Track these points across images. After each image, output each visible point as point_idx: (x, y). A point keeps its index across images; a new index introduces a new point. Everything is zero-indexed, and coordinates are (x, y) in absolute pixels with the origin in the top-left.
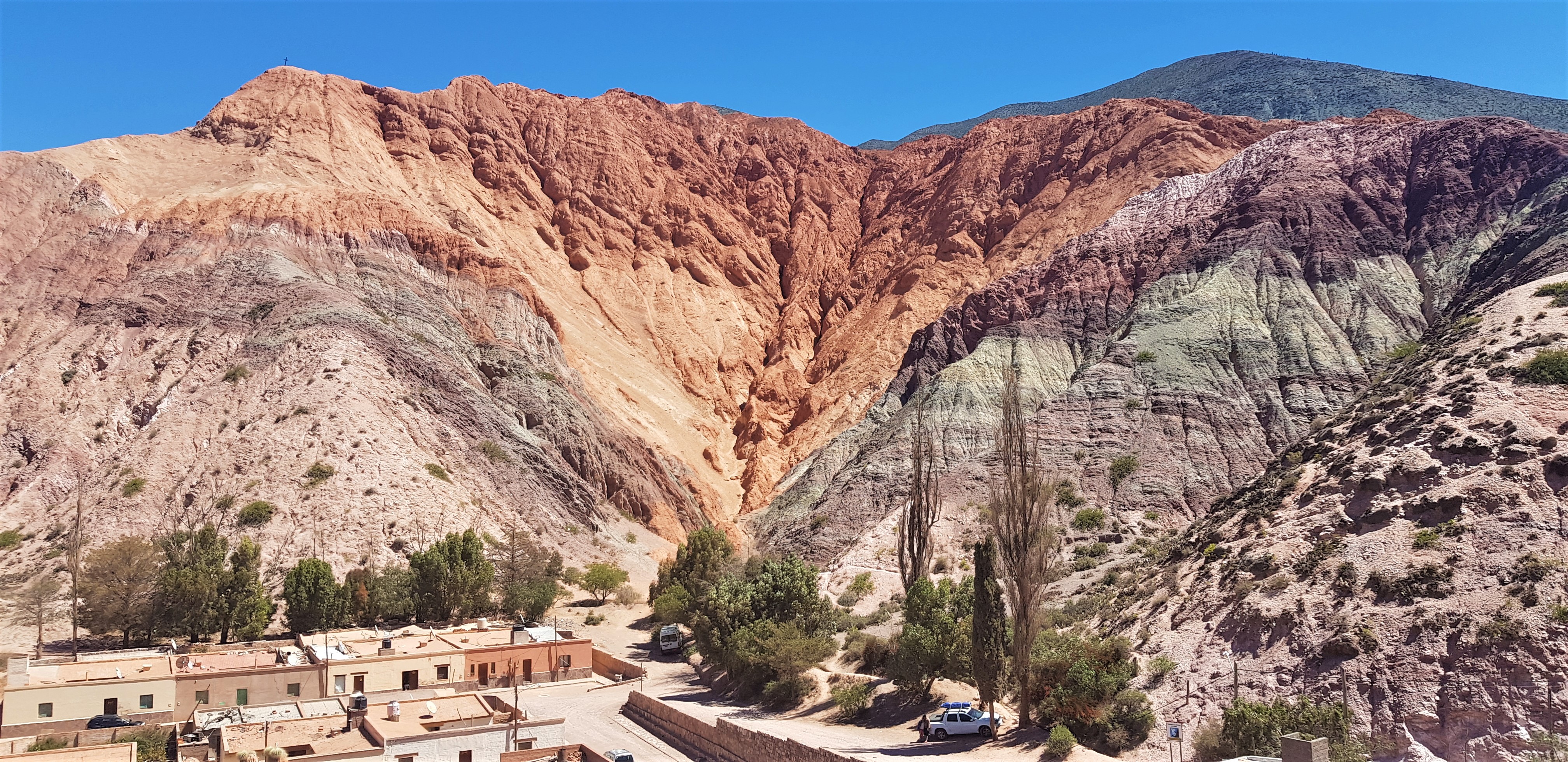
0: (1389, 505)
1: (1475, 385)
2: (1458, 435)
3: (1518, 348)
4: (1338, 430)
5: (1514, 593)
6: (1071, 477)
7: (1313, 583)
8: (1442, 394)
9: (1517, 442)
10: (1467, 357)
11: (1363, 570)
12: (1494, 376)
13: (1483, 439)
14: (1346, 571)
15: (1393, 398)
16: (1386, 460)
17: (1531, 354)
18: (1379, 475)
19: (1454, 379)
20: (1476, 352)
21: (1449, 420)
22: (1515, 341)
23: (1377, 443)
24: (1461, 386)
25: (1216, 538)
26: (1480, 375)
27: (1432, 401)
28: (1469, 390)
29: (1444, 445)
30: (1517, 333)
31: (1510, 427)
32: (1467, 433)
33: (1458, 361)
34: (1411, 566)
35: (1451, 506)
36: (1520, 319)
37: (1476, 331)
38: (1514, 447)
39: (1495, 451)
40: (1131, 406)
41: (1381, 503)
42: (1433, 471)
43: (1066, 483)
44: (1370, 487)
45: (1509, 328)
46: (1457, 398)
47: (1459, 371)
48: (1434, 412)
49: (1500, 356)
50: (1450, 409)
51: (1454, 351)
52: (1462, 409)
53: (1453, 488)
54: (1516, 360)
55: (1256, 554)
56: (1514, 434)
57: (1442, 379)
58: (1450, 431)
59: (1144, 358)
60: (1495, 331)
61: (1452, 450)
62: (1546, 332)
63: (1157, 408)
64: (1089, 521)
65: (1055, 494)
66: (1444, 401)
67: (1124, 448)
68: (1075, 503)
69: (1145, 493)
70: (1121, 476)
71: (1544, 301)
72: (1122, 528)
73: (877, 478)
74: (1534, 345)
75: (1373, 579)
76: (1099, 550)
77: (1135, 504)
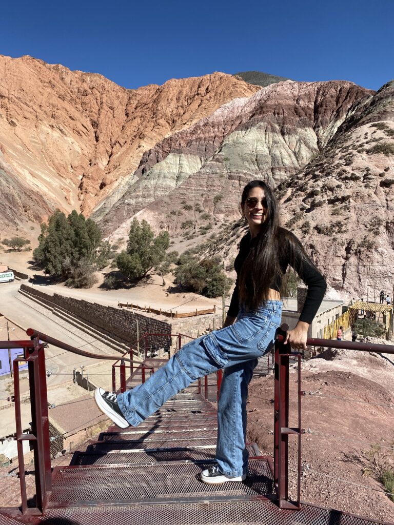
0: (322, 200)
1: (353, 155)
2: (348, 173)
3: (367, 143)
4: (300, 176)
5: (370, 230)
6: (200, 203)
7: (294, 231)
8: (340, 159)
9: (371, 174)
10: (349, 146)
11: (313, 224)
12: (360, 151)
13: (358, 174)
14: (306, 225)
16: (321, 184)
17: (373, 144)
18: (317, 189)
19: (344, 154)
20: (352, 145)
21: (344, 167)
22: (365, 141)
23: (315, 178)
24: (348, 156)
26: (355, 152)
27: (337, 162)
28: (352, 157)
29: (342, 176)
30: (366, 138)
31: (368, 170)
32: (352, 172)
33: (345, 148)
34: (331, 222)
35: (346, 199)
36: (366, 134)
37: (351, 139)
38: (370, 176)
39: (362, 178)
40: (222, 176)
41: (318, 199)
42: (338, 186)
43: (197, 205)
44: (314, 194)
45: (363, 137)
46: (347, 160)
47: (346, 151)
48: (338, 166)
49: (361, 146)
50: (344, 164)
51: (343, 145)
52: (349, 163)
53: (346, 192)
54: (367, 147)
56: (369, 172)
57: (340, 155)
58: (344, 171)
59: (226, 159)
60: (358, 138)
61: (346, 178)
62: (377, 137)
63: (230, 177)
64: (206, 217)
65: (194, 208)
66: (342, 161)
67: (218, 192)
68: (200, 211)
69: (225, 208)
70: (217, 202)
71: (374, 128)
72: (217, 220)
73: (129, 204)
74: (373, 141)
75: (316, 228)
76: (209, 228)
77: (221, 211)
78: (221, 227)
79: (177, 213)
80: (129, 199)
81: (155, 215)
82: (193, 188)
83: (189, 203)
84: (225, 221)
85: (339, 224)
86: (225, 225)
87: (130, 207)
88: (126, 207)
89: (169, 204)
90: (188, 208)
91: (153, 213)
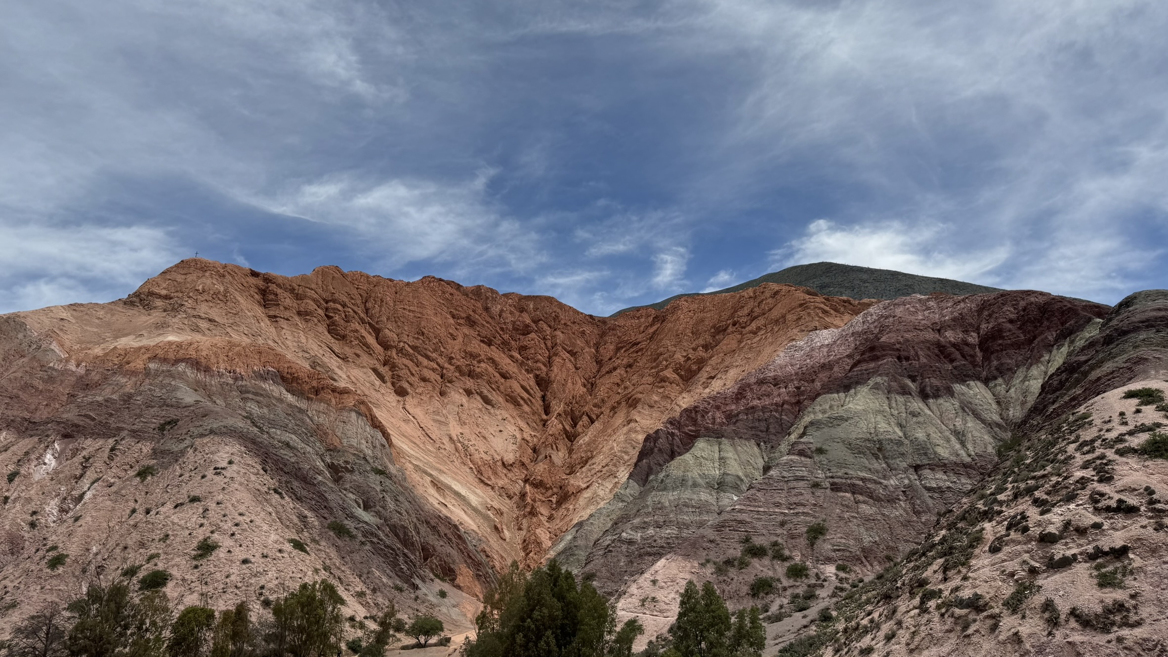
0: (1069, 553)
1: (1110, 461)
2: (1109, 498)
3: (1131, 433)
4: (1001, 497)
6: (780, 540)
7: (1024, 617)
8: (1085, 466)
9: (1159, 502)
10: (1093, 441)
11: (1063, 606)
12: (1121, 453)
13: (1132, 500)
14: (1048, 606)
15: (1042, 472)
16: (1055, 519)
17: (1144, 437)
18: (1052, 529)
19: (1089, 457)
20: (1099, 437)
21: (1098, 486)
22: (1124, 429)
23: (1044, 506)
24: (1098, 462)
25: (922, 583)
26: (1110, 454)
27: (1079, 474)
28: (1106, 464)
29: (1100, 505)
30: (1126, 424)
31: (1149, 491)
32: (1117, 497)
33: (1085, 443)
34: (1102, 601)
35: (1121, 553)
36: (1122, 413)
37: (1090, 423)
38: (1158, 506)
39: (1143, 508)
40: (816, 485)
41: (1059, 551)
42: (1097, 526)
43: (775, 544)
44: (1047, 539)
45: (1116, 419)
46: (1100, 470)
47: (1091, 451)
48: (1083, 482)
49: (1120, 439)
50: (1096, 478)
51: (1078, 437)
52: (1105, 478)
53: (1117, 539)
54: (1133, 442)
55: (966, 594)
56: (1155, 496)
57: (1079, 458)
58: (1102, 494)
59: (820, 451)
60: (1105, 422)
61: (1108, 509)
62: (1148, 422)
63: (835, 488)
64: (797, 572)
65: (770, 552)
66: (1089, 473)
67: (815, 517)
68: (785, 559)
69: (835, 551)
70: (816, 538)
71: (1135, 401)
72: (822, 577)
73: (631, 542)
74: (1143, 431)
75: (1073, 613)
76: (810, 596)
77: (828, 560)
78: (834, 595)
79: (736, 563)
80: (629, 531)
81: (693, 567)
82: (762, 509)
83: (758, 541)
84: (841, 580)
85: (1120, 607)
86: (842, 590)
87: (633, 548)
88: (624, 547)
89: (718, 544)
90: (758, 552)
91: (689, 565)
